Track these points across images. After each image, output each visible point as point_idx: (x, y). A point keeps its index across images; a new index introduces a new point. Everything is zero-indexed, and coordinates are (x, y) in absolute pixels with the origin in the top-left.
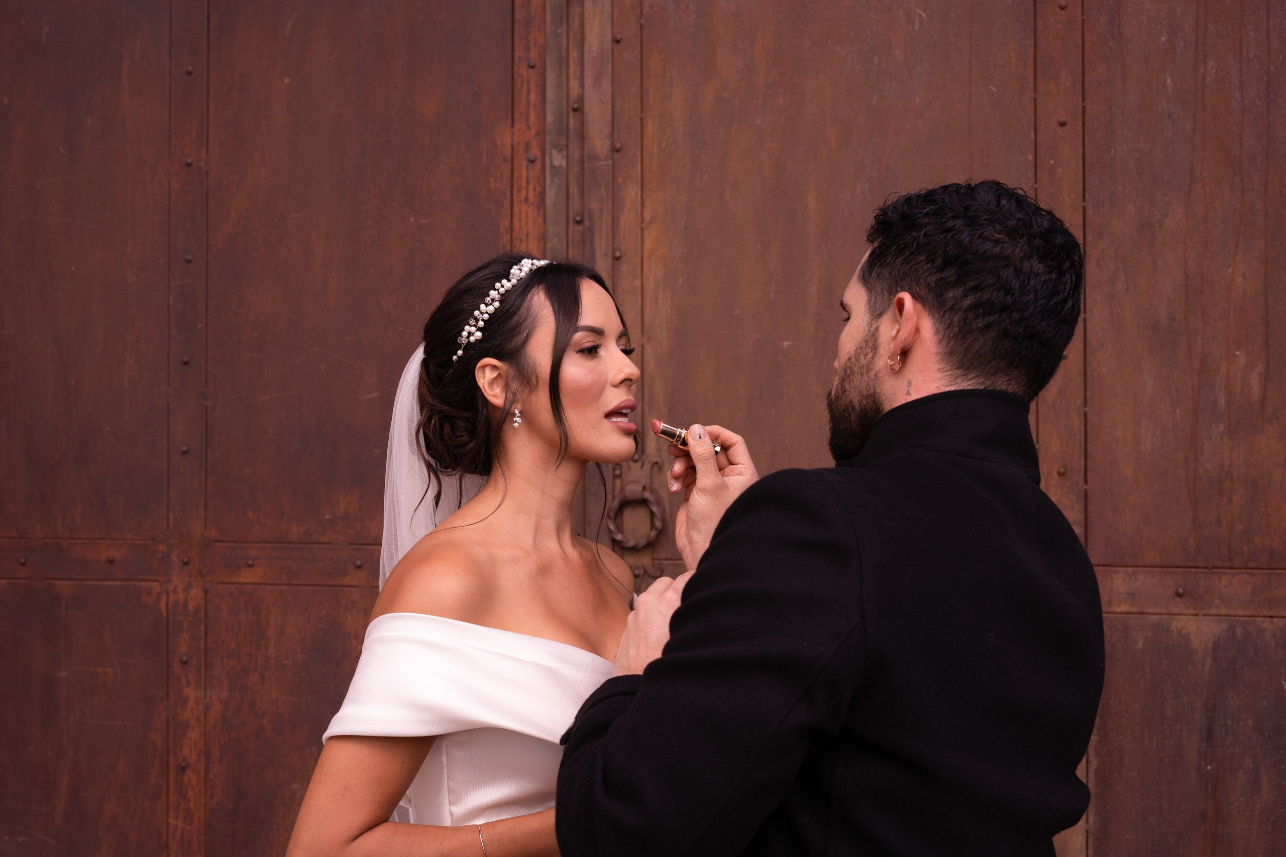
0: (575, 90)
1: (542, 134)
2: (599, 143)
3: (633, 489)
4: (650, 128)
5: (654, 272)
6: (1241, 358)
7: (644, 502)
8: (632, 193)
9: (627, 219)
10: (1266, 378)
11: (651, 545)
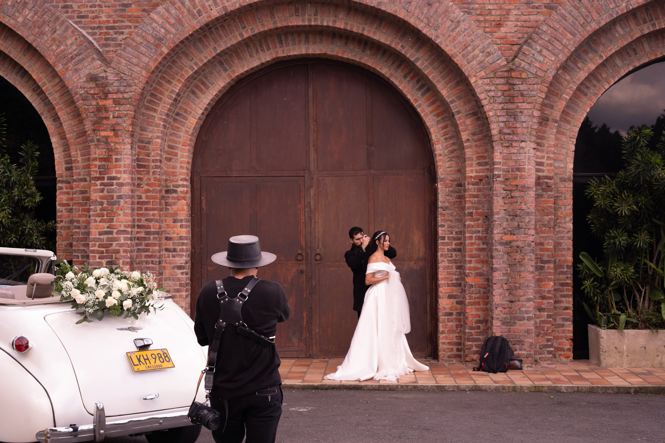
0: (309, 200)
1: (305, 206)
2: (312, 207)
3: (318, 253)
4: (319, 206)
5: (320, 224)
6: (393, 235)
7: (319, 254)
8: (317, 214)
9: (316, 218)
10: (396, 238)
11: (320, 260)
